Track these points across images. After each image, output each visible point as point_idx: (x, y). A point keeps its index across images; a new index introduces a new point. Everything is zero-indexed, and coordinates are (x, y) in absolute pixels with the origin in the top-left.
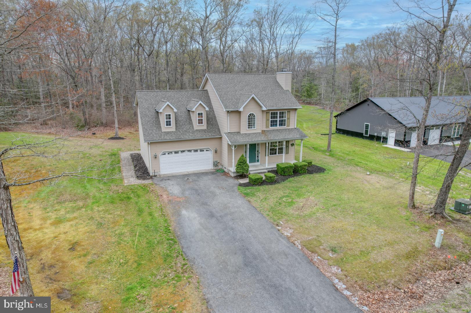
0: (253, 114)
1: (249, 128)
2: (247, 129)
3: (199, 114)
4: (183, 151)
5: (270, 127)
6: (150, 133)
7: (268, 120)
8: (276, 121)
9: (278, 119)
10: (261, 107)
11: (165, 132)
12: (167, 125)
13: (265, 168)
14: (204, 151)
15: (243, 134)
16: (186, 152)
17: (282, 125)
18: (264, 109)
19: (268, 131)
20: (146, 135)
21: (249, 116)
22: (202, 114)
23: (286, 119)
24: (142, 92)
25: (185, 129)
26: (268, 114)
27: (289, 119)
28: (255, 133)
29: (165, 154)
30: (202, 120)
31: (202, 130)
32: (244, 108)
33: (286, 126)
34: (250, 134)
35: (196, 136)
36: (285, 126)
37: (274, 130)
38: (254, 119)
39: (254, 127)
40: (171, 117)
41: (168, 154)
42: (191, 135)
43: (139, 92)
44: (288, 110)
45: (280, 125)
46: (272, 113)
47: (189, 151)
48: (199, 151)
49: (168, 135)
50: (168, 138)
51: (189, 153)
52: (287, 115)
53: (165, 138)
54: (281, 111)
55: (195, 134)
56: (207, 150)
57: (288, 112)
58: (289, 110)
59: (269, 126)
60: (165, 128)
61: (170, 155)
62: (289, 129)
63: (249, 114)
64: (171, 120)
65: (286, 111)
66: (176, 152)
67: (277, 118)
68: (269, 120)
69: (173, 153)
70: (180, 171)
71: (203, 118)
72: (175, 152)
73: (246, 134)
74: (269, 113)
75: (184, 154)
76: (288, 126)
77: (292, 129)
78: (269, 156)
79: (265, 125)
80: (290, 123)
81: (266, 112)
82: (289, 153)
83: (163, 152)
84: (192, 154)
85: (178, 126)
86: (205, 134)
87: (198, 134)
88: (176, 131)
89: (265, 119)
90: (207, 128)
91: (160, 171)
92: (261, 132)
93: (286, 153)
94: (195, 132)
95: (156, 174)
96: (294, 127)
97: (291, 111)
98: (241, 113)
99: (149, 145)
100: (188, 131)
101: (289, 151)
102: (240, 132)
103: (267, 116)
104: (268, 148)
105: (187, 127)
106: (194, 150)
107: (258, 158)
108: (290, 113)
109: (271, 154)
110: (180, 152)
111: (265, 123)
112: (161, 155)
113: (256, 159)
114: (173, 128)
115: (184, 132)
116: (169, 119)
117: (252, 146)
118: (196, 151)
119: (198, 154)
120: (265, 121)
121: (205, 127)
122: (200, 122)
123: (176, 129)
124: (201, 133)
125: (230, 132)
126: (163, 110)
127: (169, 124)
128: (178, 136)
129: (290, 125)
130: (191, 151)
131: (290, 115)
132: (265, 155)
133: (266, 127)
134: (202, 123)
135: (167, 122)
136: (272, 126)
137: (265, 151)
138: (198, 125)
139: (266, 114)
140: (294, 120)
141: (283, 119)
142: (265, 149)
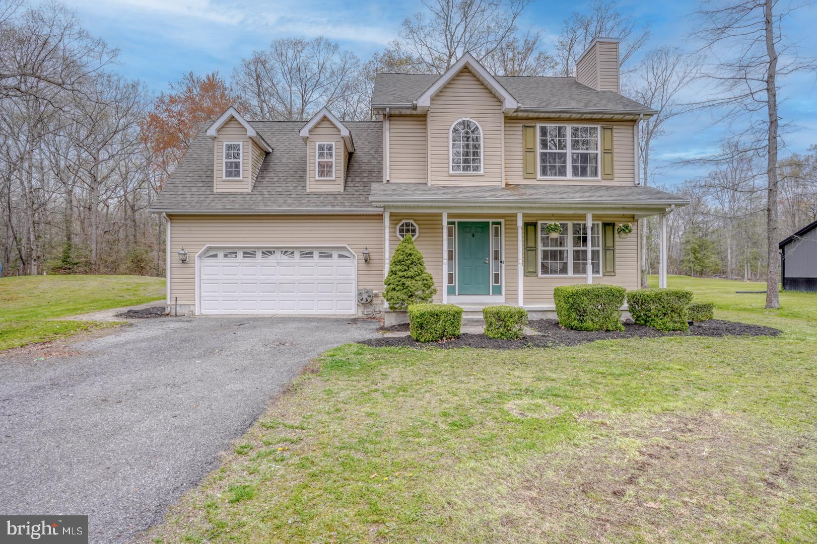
0: (471, 124)
1: (456, 169)
2: (451, 172)
3: (321, 147)
4: (270, 252)
5: (539, 177)
7: (530, 150)
8: (563, 157)
9: (569, 152)
10: (499, 101)
11: (220, 193)
12: (229, 174)
14: (331, 256)
16: (278, 255)
17: (584, 172)
18: (510, 104)
19: (531, 189)
21: (456, 131)
22: (329, 146)
23: (599, 152)
25: (280, 190)
26: (530, 131)
27: (608, 152)
28: (481, 188)
29: (215, 256)
30: (330, 165)
31: (328, 195)
32: (434, 98)
33: (599, 178)
34: (458, 188)
35: (305, 205)
36: (596, 174)
37: (551, 186)
38: (477, 139)
39: (476, 169)
40: (241, 152)
41: (226, 256)
42: (290, 202)
44: (605, 124)
45: (575, 172)
46: (543, 129)
47: (286, 252)
48: (316, 255)
50: (218, 208)
51: (286, 259)
52: (603, 138)
54: (579, 125)
55: (303, 202)
56: (340, 256)
57: (603, 128)
58: (610, 123)
59: (535, 173)
60: (222, 185)
61: (231, 261)
62: (610, 187)
63: (455, 124)
64: (240, 161)
65: (599, 127)
66: (249, 254)
67: (563, 145)
68: (532, 151)
69: (240, 254)
71: (333, 160)
72: (245, 253)
73: (444, 187)
74: (534, 127)
75: (271, 260)
76: (609, 176)
77: (623, 186)
78: (540, 275)
79: (521, 170)
80: (615, 167)
81: (521, 125)
82: (617, 271)
83: (210, 249)
84: (296, 261)
85: (264, 183)
86: (332, 202)
87: (312, 202)
88: (253, 193)
89: (521, 149)
90: (345, 189)
91: (197, 303)
92: (503, 186)
93: (606, 271)
94: (306, 196)
95: (180, 311)
96: (631, 184)
97: (615, 127)
98: (429, 119)
99: (169, 224)
100: (288, 193)
101: (617, 267)
102: (426, 184)
103: (524, 136)
104: (535, 249)
105: (289, 185)
106: (302, 250)
107: (497, 281)
108: (615, 135)
109: (545, 270)
110: (259, 254)
111: (521, 161)
112: (200, 257)
113: (492, 282)
114: (244, 184)
115: (274, 196)
116: (235, 158)
117: (473, 236)
118: (306, 254)
119: (314, 264)
120: (521, 153)
121: (339, 187)
122: (325, 169)
123: (254, 187)
124: (322, 199)
125: (392, 181)
126: (220, 133)
127: (233, 170)
128: (251, 202)
129: (616, 175)
130: (293, 253)
131: (615, 139)
132: (524, 272)
133: (522, 173)
134: (329, 173)
135: (229, 165)
136: (545, 172)
137: (523, 256)
138: (317, 178)
139: (521, 133)
140: (631, 151)
141: (589, 152)
142: (523, 251)
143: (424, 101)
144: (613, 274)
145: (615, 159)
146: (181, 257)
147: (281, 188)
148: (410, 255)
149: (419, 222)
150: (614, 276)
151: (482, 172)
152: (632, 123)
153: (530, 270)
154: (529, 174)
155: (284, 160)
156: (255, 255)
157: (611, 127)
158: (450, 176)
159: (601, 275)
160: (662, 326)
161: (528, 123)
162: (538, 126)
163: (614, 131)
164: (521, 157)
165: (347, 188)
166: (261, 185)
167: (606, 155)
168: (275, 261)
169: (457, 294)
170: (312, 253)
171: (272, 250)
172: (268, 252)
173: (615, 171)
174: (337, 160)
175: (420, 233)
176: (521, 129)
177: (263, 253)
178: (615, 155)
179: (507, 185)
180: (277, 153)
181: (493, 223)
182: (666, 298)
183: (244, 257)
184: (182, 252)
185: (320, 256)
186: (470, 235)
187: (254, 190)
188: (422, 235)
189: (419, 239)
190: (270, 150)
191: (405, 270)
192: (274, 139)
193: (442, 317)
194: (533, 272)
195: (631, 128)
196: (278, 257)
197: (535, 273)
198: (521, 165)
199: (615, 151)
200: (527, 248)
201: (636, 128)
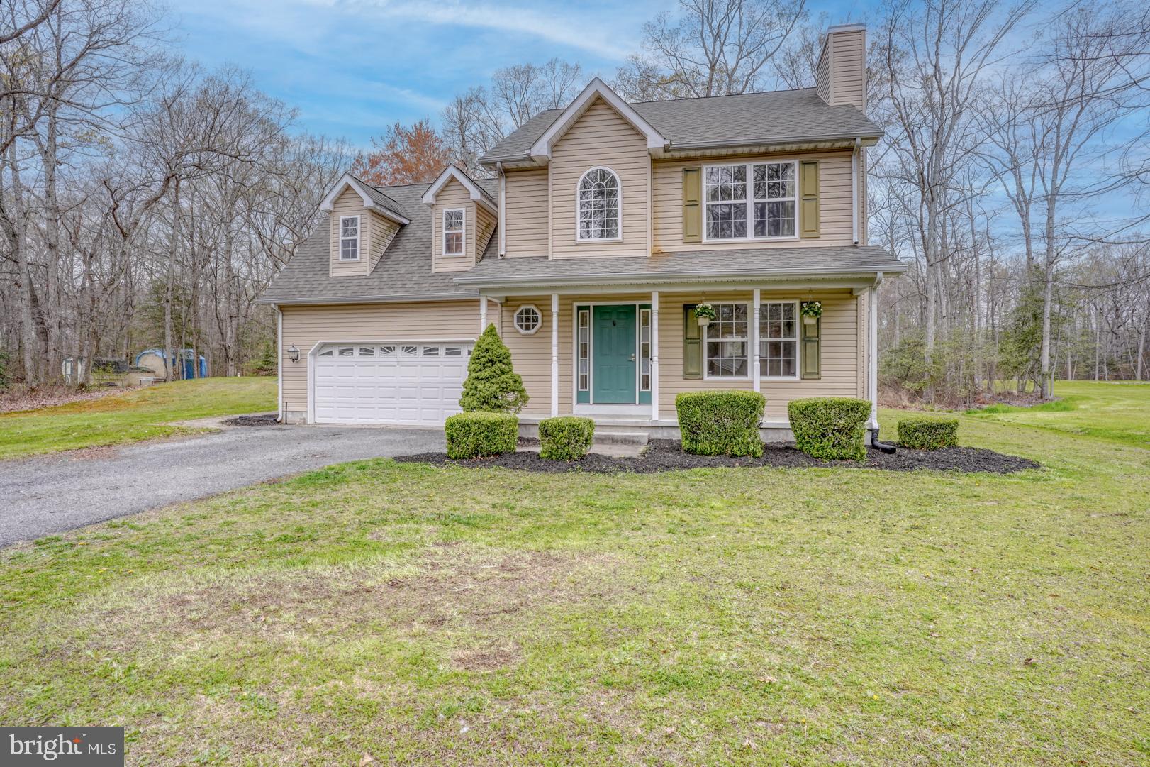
0: (605, 174)
1: (584, 235)
2: (579, 240)
3: (449, 216)
4: (390, 348)
5: (705, 240)
7: (692, 203)
8: (741, 210)
9: (750, 201)
10: (644, 138)
11: (336, 279)
12: (346, 255)
14: (459, 353)
15: (555, 261)
16: (398, 351)
17: (776, 230)
18: (655, 142)
19: (691, 257)
20: (280, 284)
21: (586, 184)
22: (459, 215)
23: (796, 199)
25: (402, 272)
26: (692, 175)
27: (810, 197)
28: (616, 258)
29: (330, 353)
30: (459, 237)
31: (456, 274)
32: (552, 143)
33: (797, 236)
34: (584, 260)
35: (425, 289)
36: (794, 234)
37: (719, 252)
38: (614, 193)
39: (612, 233)
40: (359, 229)
41: (341, 353)
44: (806, 158)
45: (760, 229)
46: (713, 173)
47: (408, 348)
48: (442, 351)
50: (328, 296)
51: (406, 357)
52: (803, 178)
54: (766, 162)
57: (803, 164)
58: (812, 157)
59: (699, 234)
60: (339, 268)
61: (346, 359)
62: (807, 251)
63: (584, 175)
64: (358, 238)
65: (796, 162)
66: (366, 351)
67: (741, 193)
68: (696, 205)
69: (356, 351)
71: (463, 231)
72: (362, 350)
73: (568, 260)
74: (699, 170)
75: (391, 358)
76: (811, 232)
77: (830, 248)
78: (706, 378)
79: (680, 231)
80: (822, 219)
81: (681, 169)
82: (823, 373)
83: (324, 345)
84: (419, 359)
85: (389, 263)
87: (434, 285)
88: (371, 277)
89: (680, 202)
91: (310, 409)
92: (649, 255)
93: (806, 373)
94: (429, 278)
95: (291, 418)
96: (848, 243)
97: (821, 161)
98: (551, 171)
99: (280, 317)
100: (410, 275)
101: (823, 367)
102: (546, 257)
103: (685, 182)
104: (698, 341)
105: (415, 265)
106: (426, 346)
107: (646, 385)
108: (821, 172)
109: (713, 370)
110: (377, 351)
111: (680, 220)
112: (314, 354)
113: (638, 387)
114: (363, 266)
115: (393, 279)
116: (352, 235)
117: (614, 324)
118: (430, 350)
119: (437, 364)
120: (680, 208)
121: (469, 265)
122: (453, 244)
123: (376, 268)
124: (447, 281)
125: (509, 255)
126: (337, 205)
127: (350, 249)
128: (366, 287)
129: (822, 231)
130: (415, 349)
131: (822, 178)
132: (682, 373)
133: (680, 236)
134: (459, 248)
135: (345, 243)
136: (716, 232)
137: (681, 350)
138: (444, 254)
139: (680, 180)
140: (847, 194)
141: (780, 199)
142: (682, 344)
143: (541, 149)
144: (816, 377)
145: (822, 207)
146: (292, 355)
147: (404, 269)
148: (487, 350)
149: (541, 308)
150: (819, 379)
151: (620, 238)
152: (849, 153)
153: (691, 370)
154: (691, 236)
155: (419, 234)
156: (373, 352)
157: (815, 160)
158: (577, 245)
159: (798, 378)
160: (821, 452)
161: (689, 165)
162: (705, 167)
163: (821, 166)
164: (680, 214)
166: (383, 267)
167: (806, 202)
168: (395, 359)
169: (591, 402)
170: (437, 349)
171: (392, 346)
172: (388, 348)
173: (822, 225)
174: (469, 231)
175: (543, 321)
176: (680, 174)
177: (382, 349)
178: (822, 201)
179: (654, 254)
180: (414, 226)
181: (641, 307)
182: (823, 411)
183: (361, 354)
184: (292, 349)
185: (447, 354)
186: (610, 324)
187: (375, 273)
188: (545, 324)
189: (541, 330)
190: (406, 221)
191: (480, 370)
194: (696, 374)
195: (848, 159)
196: (399, 354)
197: (698, 375)
198: (680, 225)
199: (822, 195)
200: (687, 341)
201: (854, 159)
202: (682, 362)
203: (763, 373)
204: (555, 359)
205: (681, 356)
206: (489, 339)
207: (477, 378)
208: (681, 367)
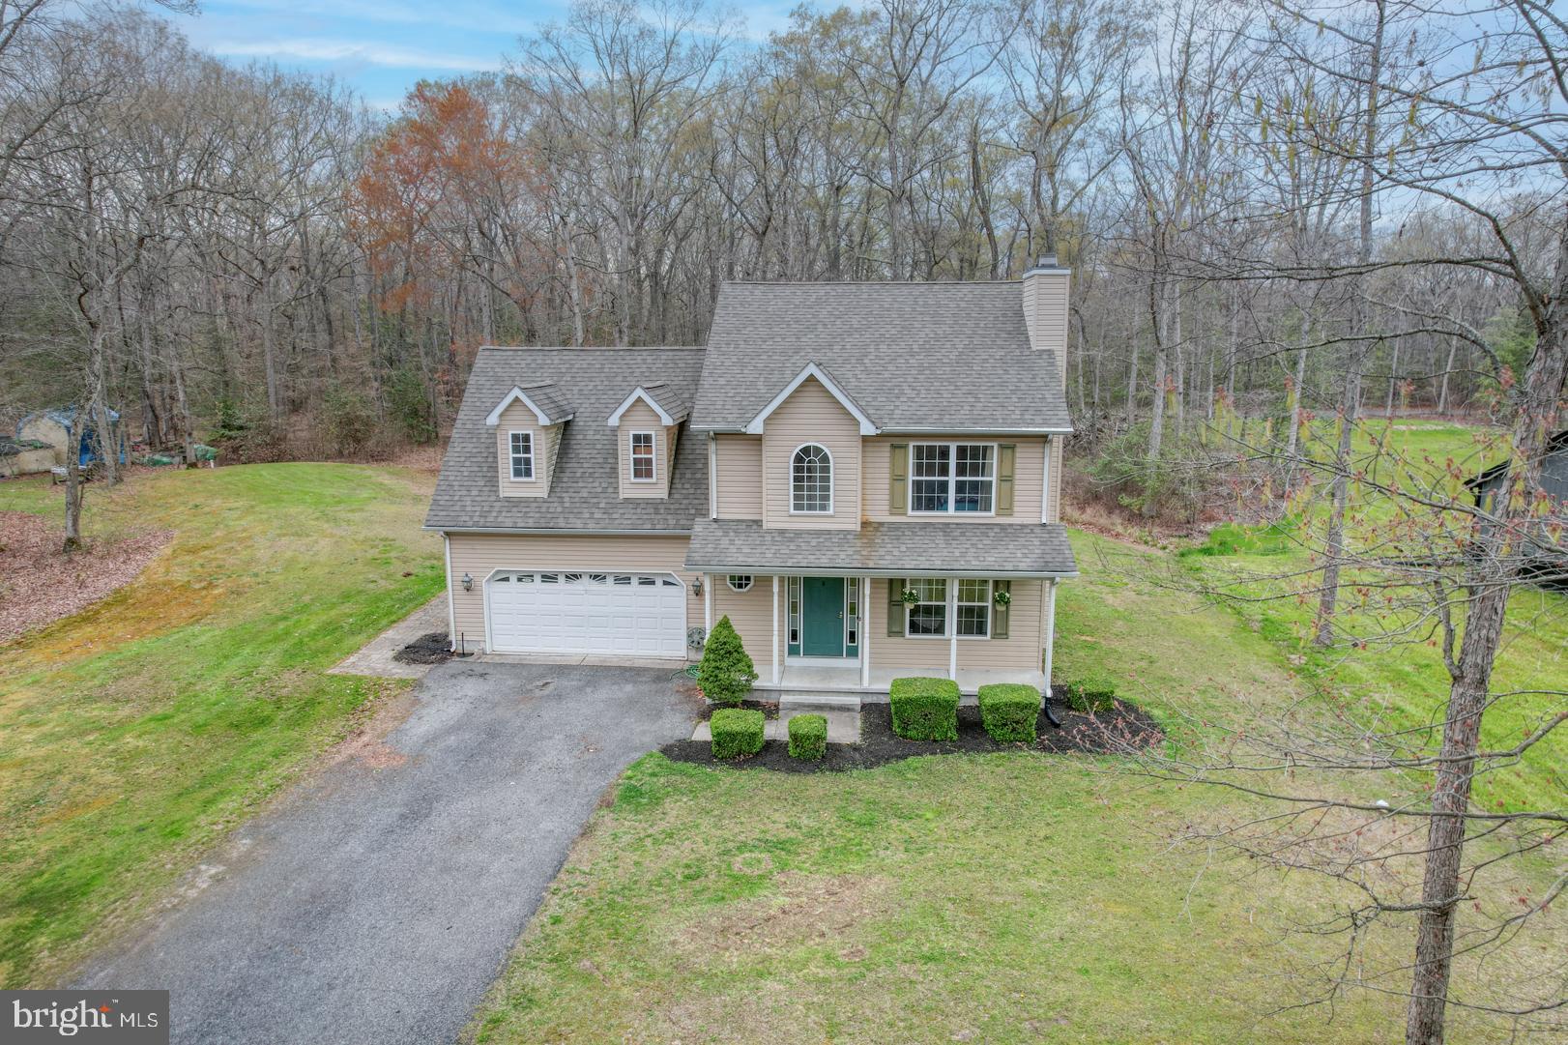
0: (818, 451)
1: (797, 507)
2: (792, 511)
3: (637, 438)
4: (575, 576)
5: (910, 512)
6: (456, 498)
7: (898, 478)
8: (944, 487)
9: (952, 479)
10: (858, 424)
11: (508, 499)
12: (517, 473)
13: (857, 688)
14: (653, 583)
15: (769, 531)
16: (585, 580)
17: (973, 504)
18: (867, 429)
19: (897, 529)
20: (441, 503)
21: (799, 459)
22: (647, 438)
23: (994, 479)
24: (495, 353)
25: (585, 495)
26: (899, 451)
27: (1007, 479)
28: (829, 532)
29: (507, 579)
30: (649, 462)
31: (648, 502)
32: (767, 421)
33: (993, 513)
34: (798, 533)
35: (617, 522)
36: (990, 510)
37: (925, 526)
38: (826, 469)
39: (824, 508)
40: (532, 444)
41: (520, 580)
42: (596, 516)
43: (487, 353)
44: (1004, 442)
45: (960, 504)
46: (919, 450)
47: (596, 577)
48: (635, 581)
49: (515, 509)
50: (508, 522)
51: (595, 585)
52: (1001, 461)
53: (500, 519)
54: (925, 444)
55: (615, 516)
56: (666, 583)
57: (1002, 447)
58: (1010, 442)
59: (905, 507)
60: (510, 486)
61: (526, 585)
62: (1003, 527)
63: (797, 450)
64: (532, 455)
65: (995, 445)
66: (549, 578)
67: (944, 471)
68: (902, 479)
69: (538, 579)
70: (561, 650)
71: (653, 456)
72: (543, 576)
73: (782, 532)
74: (905, 447)
75: (577, 586)
76: (1007, 509)
77: (1023, 526)
78: (907, 635)
79: (887, 503)
80: (1016, 498)
81: (889, 444)
82: (1010, 633)
83: (498, 572)
84: (610, 589)
85: (565, 480)
86: (653, 516)
87: (626, 516)
88: (550, 500)
89: (888, 475)
90: (670, 494)
91: (488, 638)
92: (859, 529)
93: (996, 634)
94: (620, 506)
95: (468, 649)
96: (1036, 521)
97: (1018, 445)
98: (764, 445)
99: (447, 542)
100: (595, 500)
101: (1011, 628)
102: (758, 523)
103: (893, 457)
104: (901, 604)
105: (595, 485)
106: (616, 575)
107: (852, 640)
108: (1018, 455)
109: (915, 628)
110: (561, 579)
111: (887, 492)
112: (488, 580)
113: (846, 642)
114: (537, 486)
115: (578, 505)
116: (525, 453)
117: (824, 584)
118: (621, 579)
119: (630, 594)
120: (887, 481)
121: (661, 492)
122: (643, 469)
123: (552, 489)
124: (639, 511)
125: (721, 516)
126: (503, 419)
127: (523, 468)
128: (549, 516)
129: (1016, 509)
130: (605, 578)
131: (1018, 460)
132: (886, 631)
133: (887, 508)
134: (649, 474)
135: (517, 461)
136: (918, 505)
137: (886, 611)
138: (633, 479)
139: (888, 454)
140: (1039, 488)
141: (980, 478)
142: (886, 606)
143: (756, 427)
144: (1005, 637)
145: (1017, 488)
146: (466, 584)
147: (586, 490)
151: (831, 512)
152: (1043, 440)
153: (894, 629)
154: (896, 507)
155: (590, 435)
156: (557, 579)
157: (1012, 445)
158: (791, 516)
159: (989, 637)
161: (897, 441)
162: (911, 445)
163: (1018, 450)
164: (887, 486)
165: (673, 491)
166: (561, 485)
167: (1003, 483)
168: (582, 588)
169: (802, 655)
170: (629, 578)
171: (578, 575)
172: (573, 577)
173: (1016, 504)
174: (660, 455)
175: (756, 581)
176: (888, 449)
177: (567, 577)
178: (1017, 482)
179: (865, 524)
180: (580, 422)
183: (543, 582)
184: (466, 578)
185: (640, 583)
186: (819, 584)
187: (553, 495)
189: (754, 589)
190: (570, 417)
192: (576, 389)
193: (739, 737)
194: (899, 631)
195: (1042, 445)
196: (585, 583)
197: (901, 634)
198: (887, 497)
199: (1017, 477)
200: (892, 603)
201: (1047, 446)
202: (885, 621)
203: (959, 632)
204: (776, 633)
205: (886, 616)
206: (725, 632)
207: (717, 668)
208: (886, 626)
